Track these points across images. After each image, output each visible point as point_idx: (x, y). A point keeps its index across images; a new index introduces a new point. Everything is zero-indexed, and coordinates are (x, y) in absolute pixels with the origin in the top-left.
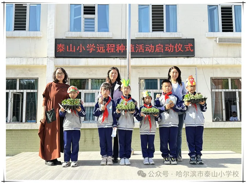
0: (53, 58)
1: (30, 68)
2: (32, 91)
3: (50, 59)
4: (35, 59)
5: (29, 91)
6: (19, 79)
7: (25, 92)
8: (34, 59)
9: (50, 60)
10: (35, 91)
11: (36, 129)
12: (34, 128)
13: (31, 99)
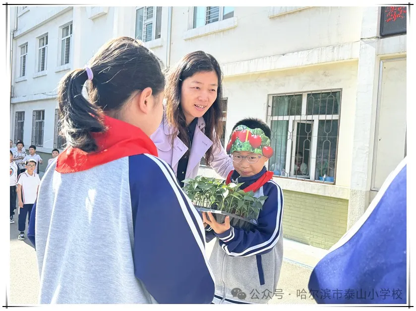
0: (374, 39)
1: (325, 70)
2: (329, 117)
3: (366, 43)
4: (335, 49)
5: (323, 117)
6: (306, 94)
7: (316, 118)
8: (334, 47)
9: (367, 45)
10: (335, 117)
11: (332, 196)
12: (329, 193)
13: (325, 135)
